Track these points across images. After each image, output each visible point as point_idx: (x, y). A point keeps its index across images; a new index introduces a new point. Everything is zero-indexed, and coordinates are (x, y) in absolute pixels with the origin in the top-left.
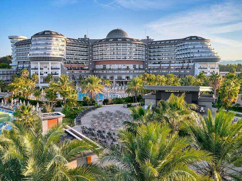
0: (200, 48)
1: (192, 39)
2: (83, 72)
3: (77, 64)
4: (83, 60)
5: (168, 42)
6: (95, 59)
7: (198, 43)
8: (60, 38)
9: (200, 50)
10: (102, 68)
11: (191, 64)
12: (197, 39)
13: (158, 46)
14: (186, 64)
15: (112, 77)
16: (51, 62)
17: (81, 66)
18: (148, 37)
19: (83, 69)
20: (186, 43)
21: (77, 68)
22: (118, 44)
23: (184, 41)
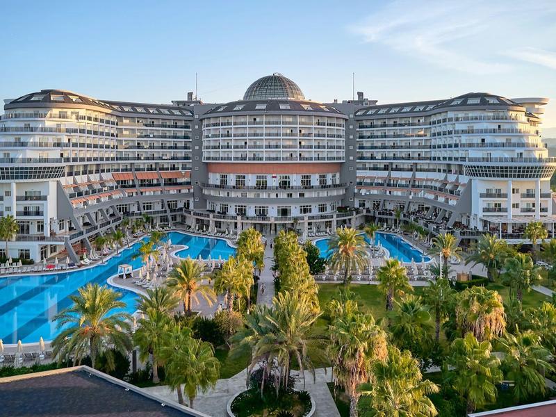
0: (486, 131)
1: (470, 102)
2: (172, 192)
3: (156, 170)
4: (172, 159)
5: (408, 109)
6: (209, 158)
7: (484, 114)
8: (72, 110)
9: (489, 139)
10: (218, 183)
11: (464, 179)
12: (484, 100)
13: (383, 121)
14: (452, 178)
15: (242, 209)
16: (17, 181)
17: (167, 175)
18: (360, 94)
19: (176, 184)
20: (451, 115)
21: (155, 182)
22: (258, 120)
23: (445, 109)
